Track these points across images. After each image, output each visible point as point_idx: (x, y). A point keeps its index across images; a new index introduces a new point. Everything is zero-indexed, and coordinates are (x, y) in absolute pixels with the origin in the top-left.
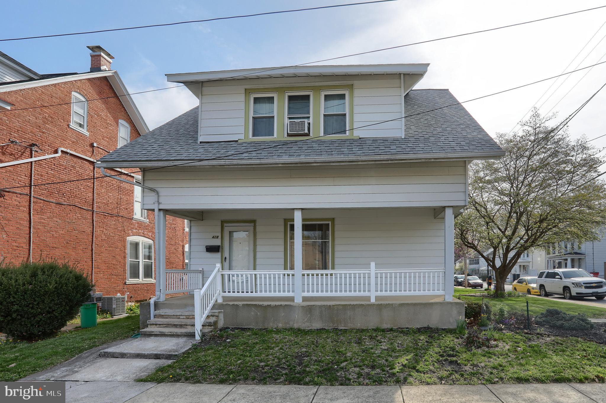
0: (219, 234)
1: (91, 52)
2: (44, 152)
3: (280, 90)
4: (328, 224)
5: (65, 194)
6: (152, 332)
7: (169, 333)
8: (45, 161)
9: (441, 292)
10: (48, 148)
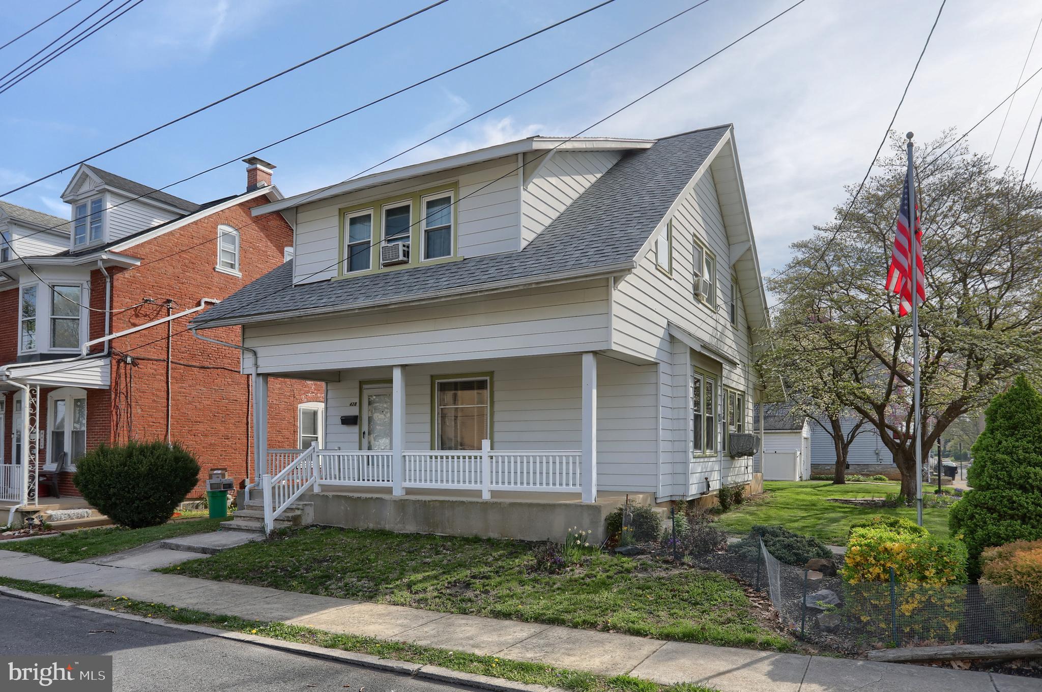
0: (357, 401)
1: (247, 165)
2: (183, 307)
3: (376, 204)
4: (487, 381)
5: (210, 356)
6: (231, 525)
7: (245, 528)
8: (185, 317)
9: (578, 489)
10: (189, 300)
